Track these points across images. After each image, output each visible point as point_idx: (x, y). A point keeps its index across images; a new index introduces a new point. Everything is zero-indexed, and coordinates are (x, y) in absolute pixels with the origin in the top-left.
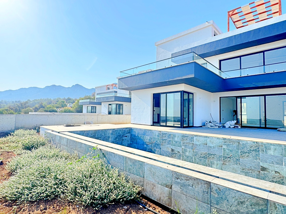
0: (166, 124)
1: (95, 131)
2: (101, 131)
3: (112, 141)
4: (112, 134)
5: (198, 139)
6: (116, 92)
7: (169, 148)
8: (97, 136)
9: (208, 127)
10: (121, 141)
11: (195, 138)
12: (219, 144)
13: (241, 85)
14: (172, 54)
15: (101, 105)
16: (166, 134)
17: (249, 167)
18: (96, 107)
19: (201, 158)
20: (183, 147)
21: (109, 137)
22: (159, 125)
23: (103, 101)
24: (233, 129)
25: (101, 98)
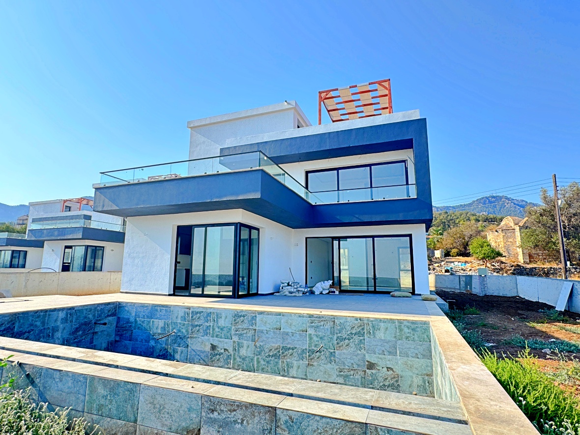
0: (203, 291)
1: (12, 316)
2: (33, 316)
3: (64, 339)
4: (65, 320)
5: (264, 319)
6: (88, 218)
7: (207, 344)
8: (20, 327)
9: (285, 294)
10: (90, 336)
11: (259, 317)
12: (301, 327)
13: (338, 217)
14: (222, 150)
15: (42, 247)
16: (200, 313)
17: (350, 365)
18: (26, 252)
19: (269, 357)
20: (235, 339)
21: (55, 330)
22: (188, 294)
23: (48, 238)
24: (328, 296)
25: (45, 231)
